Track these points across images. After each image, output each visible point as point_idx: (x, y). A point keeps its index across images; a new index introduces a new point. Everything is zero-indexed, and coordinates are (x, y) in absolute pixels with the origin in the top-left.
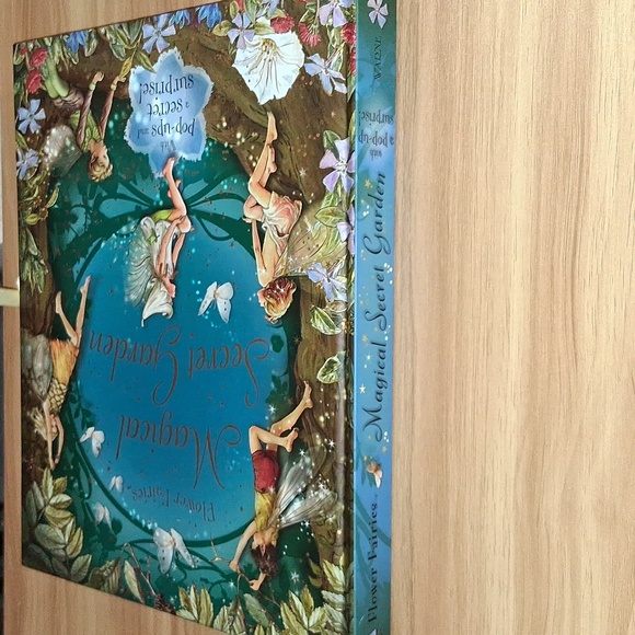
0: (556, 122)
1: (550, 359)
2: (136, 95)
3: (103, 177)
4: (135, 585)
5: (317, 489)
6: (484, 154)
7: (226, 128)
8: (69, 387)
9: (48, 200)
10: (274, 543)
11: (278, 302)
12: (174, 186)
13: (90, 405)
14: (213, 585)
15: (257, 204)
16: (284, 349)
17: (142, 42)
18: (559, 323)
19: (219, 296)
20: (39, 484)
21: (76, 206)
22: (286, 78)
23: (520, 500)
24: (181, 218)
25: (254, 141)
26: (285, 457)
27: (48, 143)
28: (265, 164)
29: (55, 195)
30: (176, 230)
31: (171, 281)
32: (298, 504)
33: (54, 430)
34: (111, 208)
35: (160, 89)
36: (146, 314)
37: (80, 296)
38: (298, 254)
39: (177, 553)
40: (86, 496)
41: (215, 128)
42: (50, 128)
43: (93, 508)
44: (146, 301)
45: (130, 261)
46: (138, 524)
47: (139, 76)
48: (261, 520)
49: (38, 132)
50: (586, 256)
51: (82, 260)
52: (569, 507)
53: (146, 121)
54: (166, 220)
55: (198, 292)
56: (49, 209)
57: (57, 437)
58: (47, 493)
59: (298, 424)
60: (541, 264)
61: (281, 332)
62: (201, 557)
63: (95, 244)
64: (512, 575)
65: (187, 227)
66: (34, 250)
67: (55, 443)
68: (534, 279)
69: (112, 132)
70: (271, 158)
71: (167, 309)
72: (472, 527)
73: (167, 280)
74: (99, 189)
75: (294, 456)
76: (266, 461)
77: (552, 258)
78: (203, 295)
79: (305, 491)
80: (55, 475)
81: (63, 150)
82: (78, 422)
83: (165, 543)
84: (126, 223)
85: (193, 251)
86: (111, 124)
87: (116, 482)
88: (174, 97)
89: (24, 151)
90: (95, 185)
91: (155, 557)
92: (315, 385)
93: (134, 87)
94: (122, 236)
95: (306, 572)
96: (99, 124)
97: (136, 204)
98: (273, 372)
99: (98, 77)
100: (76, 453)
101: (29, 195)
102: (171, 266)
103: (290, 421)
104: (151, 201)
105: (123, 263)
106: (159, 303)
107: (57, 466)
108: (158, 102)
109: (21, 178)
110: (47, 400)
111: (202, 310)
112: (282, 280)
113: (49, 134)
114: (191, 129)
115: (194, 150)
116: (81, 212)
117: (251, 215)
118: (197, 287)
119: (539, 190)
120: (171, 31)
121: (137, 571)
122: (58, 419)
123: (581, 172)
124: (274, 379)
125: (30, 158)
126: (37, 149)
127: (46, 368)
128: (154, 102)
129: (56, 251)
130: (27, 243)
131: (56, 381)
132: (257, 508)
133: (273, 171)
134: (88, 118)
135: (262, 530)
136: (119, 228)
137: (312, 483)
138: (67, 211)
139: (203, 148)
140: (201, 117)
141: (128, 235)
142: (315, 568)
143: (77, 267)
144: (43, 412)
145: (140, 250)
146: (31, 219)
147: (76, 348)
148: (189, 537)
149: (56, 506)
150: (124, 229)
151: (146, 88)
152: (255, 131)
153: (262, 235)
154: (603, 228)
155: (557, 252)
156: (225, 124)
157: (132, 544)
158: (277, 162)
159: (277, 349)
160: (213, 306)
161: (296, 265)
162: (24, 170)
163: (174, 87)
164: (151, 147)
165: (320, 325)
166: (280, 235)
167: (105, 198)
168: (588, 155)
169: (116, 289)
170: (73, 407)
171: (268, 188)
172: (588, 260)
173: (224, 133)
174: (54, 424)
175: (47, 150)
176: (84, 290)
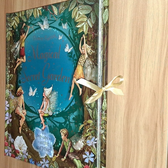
0: (137, 24)
1: (134, 87)
2: (52, 150)
3: (63, 129)
4: (54, 9)
5: (13, 51)
6: (119, 33)
7: (29, 133)
8: (77, 64)
9: (83, 127)
10: (21, 36)
11: (20, 91)
12: (43, 122)
13: (69, 60)
14: (33, 20)
15: (23, 114)
16: (18, 81)
17: (49, 163)
18: (136, 77)
19: (32, 93)
20: (89, 28)
21: (73, 123)
22: (17, 140)
23: (124, 124)
24: (41, 113)
25: (24, 128)
26: (19, 56)
27: (82, 146)
28: (22, 122)
29: (80, 128)
30: (42, 110)
31: (44, 97)
32: (16, 47)
33: (83, 48)
34: (61, 120)
35: (45, 149)
36: (51, 88)
37: (73, 94)
38: (16, 101)
39: (42, 24)
40: (71, 30)
41: (32, 134)
42: (81, 150)
43: (68, 27)
44: (51, 92)
45: (56, 103)
46: (54, 28)
47: (51, 155)
48: (23, 41)
49: (86, 151)
50: (143, 59)
51: (71, 105)
52: (137, 126)
53: (50, 142)
54: (45, 114)
55: (37, 94)
56: (83, 124)
57: (82, 46)
58: (86, 25)
59: (16, 64)
60: (132, 61)
61: (19, 84)
62: (36, 26)
63: (67, 110)
64: (122, 144)
65: (40, 111)
66: (90, 111)
67: (83, 44)
68: (130, 66)
69: (60, 142)
70: (20, 123)
71: (45, 89)
72: (112, 131)
73: (45, 97)
74: (65, 126)
75: (17, 57)
76: (22, 55)
77: (135, 60)
78: (36, 93)
79: (15, 50)
80: (83, 33)
81: (76, 142)
82: (74, 53)
83: (46, 25)
84: (57, 115)
85: (38, 104)
86: (60, 144)
87: (60, 38)
88: (42, 145)
89: (92, 146)
90: (66, 128)
91: (48, 20)
92: (13, 73)
93: (52, 152)
94: (58, 111)
95: (15, 32)
96: (64, 146)
97: (54, 120)
98: (21, 75)
99: (63, 160)
100: (74, 43)
101: (91, 130)
102: (44, 101)
103: (18, 65)
104: (49, 119)
105: (58, 103)
106: (48, 91)
107: (82, 36)
108: (46, 145)
109: (94, 137)
110: (86, 58)
111: (36, 89)
112: (19, 96)
113: (81, 149)
114: (38, 135)
115: (37, 130)
116: (71, 120)
117: (25, 111)
118: (37, 95)
119: (132, 42)
120: (41, 162)
121: (54, 13)
122: (82, 52)
123: (143, 37)
124: (20, 74)
125: (90, 143)
126: (86, 145)
127: (86, 69)
128: (47, 146)
129: (81, 109)
130: (93, 114)
131: (82, 65)
132: (24, 43)
133: (20, 120)
134: (67, 149)
135: (23, 38)
136: (59, 113)
137: (14, 52)
138: (76, 122)
139: (35, 130)
140: (35, 138)
141: (56, 111)
142: (13, 34)
143: (73, 103)
144: (87, 54)
145: (52, 106)
146: (90, 121)
147: (74, 77)
148: (39, 30)
149: (82, 22)
150: (57, 113)
151: (49, 151)
152: (23, 130)
153: (23, 106)
154: (148, 52)
155: (136, 58)
156: (30, 134)
157: (55, 21)
158: (20, 122)
159: (20, 80)
160: (33, 90)
161: (16, 99)
162: (93, 140)
163: (41, 148)
164: (49, 134)
165: (12, 86)
166: (19, 106)
167: (63, 123)
168: (145, 33)
169: (60, 95)
170: (76, 58)
171: (21, 117)
172: (144, 60)
173: (30, 132)
174: (83, 50)
175: (83, 144)
176: (71, 96)
